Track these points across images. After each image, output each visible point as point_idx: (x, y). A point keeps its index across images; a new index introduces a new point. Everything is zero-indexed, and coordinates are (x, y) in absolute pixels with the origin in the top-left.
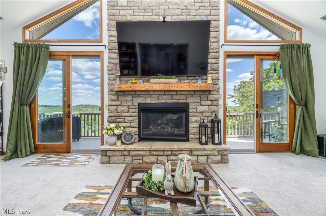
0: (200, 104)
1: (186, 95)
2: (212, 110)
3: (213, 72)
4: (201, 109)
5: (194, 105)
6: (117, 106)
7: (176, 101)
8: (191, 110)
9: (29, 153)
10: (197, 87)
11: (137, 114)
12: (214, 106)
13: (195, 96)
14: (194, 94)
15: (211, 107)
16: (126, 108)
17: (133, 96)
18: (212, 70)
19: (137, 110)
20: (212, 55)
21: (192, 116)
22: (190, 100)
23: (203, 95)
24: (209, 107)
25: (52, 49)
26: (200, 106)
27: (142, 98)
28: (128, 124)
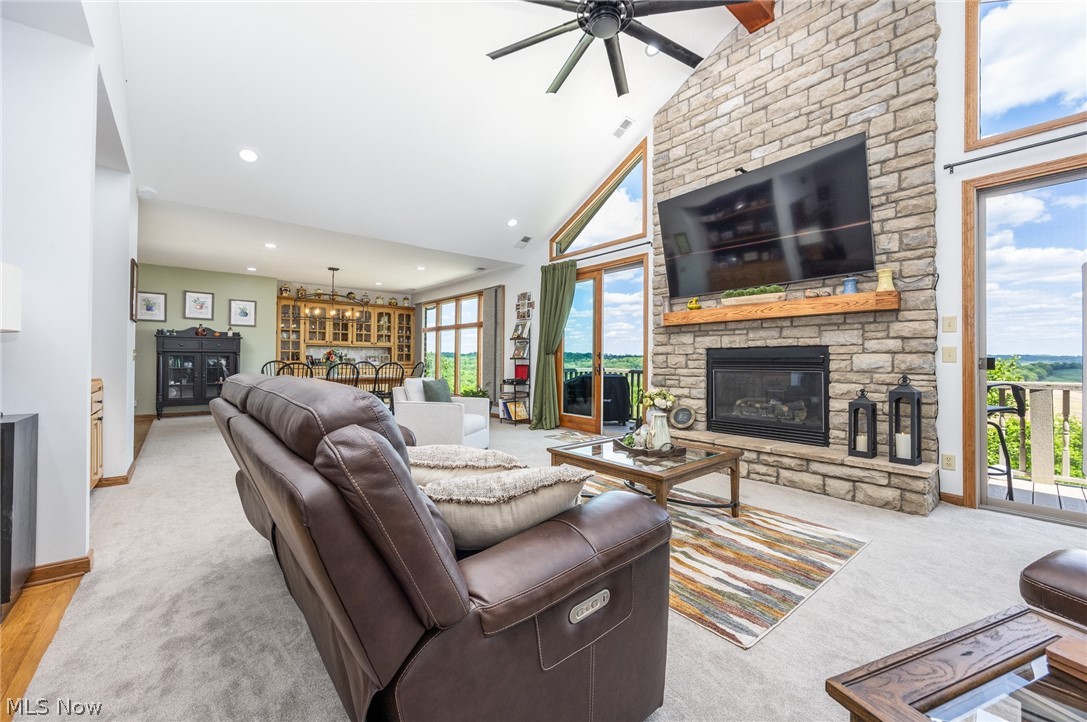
0: (864, 349)
1: (819, 326)
2: (903, 366)
3: (909, 254)
4: (863, 361)
5: (843, 350)
6: (667, 354)
7: (789, 342)
8: (833, 366)
9: (553, 426)
10: (836, 305)
11: (703, 372)
12: (910, 353)
13: (847, 327)
14: (845, 323)
15: (899, 357)
16: (682, 359)
17: (697, 334)
18: (905, 250)
19: (703, 363)
20: (905, 208)
21: (838, 381)
22: (830, 338)
23: (875, 322)
24: (893, 358)
25: (580, 265)
26: (863, 352)
27: (712, 338)
28: (685, 392)
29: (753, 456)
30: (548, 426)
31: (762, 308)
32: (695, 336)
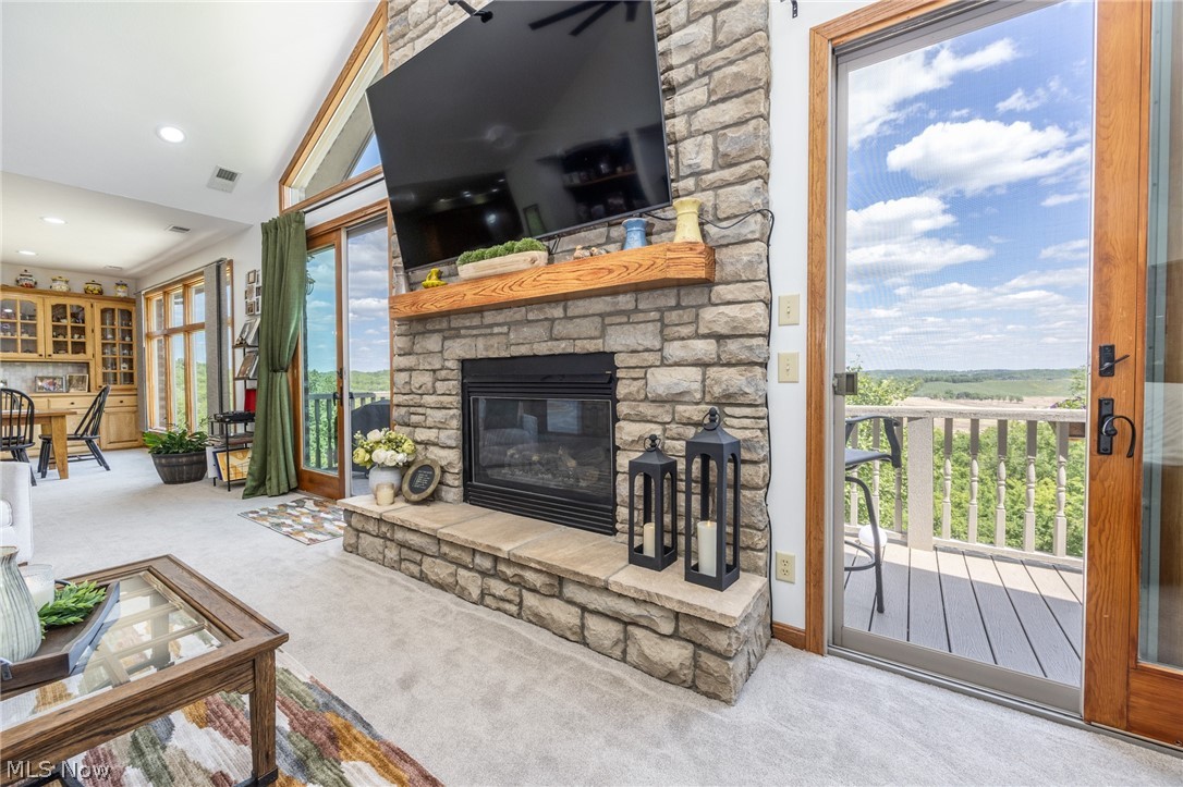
0: (663, 358)
1: (602, 315)
2: (717, 390)
3: (727, 174)
4: (664, 380)
5: (633, 361)
6: (410, 370)
7: (562, 347)
8: (622, 390)
10: (610, 271)
11: (455, 400)
12: (729, 365)
13: (641, 317)
14: (636, 310)
15: (713, 372)
16: (427, 379)
17: (447, 334)
18: (722, 168)
19: (454, 385)
20: (721, 82)
21: (628, 418)
22: (619, 340)
23: (678, 306)
24: (704, 374)
26: (663, 365)
27: (464, 341)
28: (430, 435)
29: (487, 564)
30: (275, 491)
31: (510, 281)
32: (445, 339)
